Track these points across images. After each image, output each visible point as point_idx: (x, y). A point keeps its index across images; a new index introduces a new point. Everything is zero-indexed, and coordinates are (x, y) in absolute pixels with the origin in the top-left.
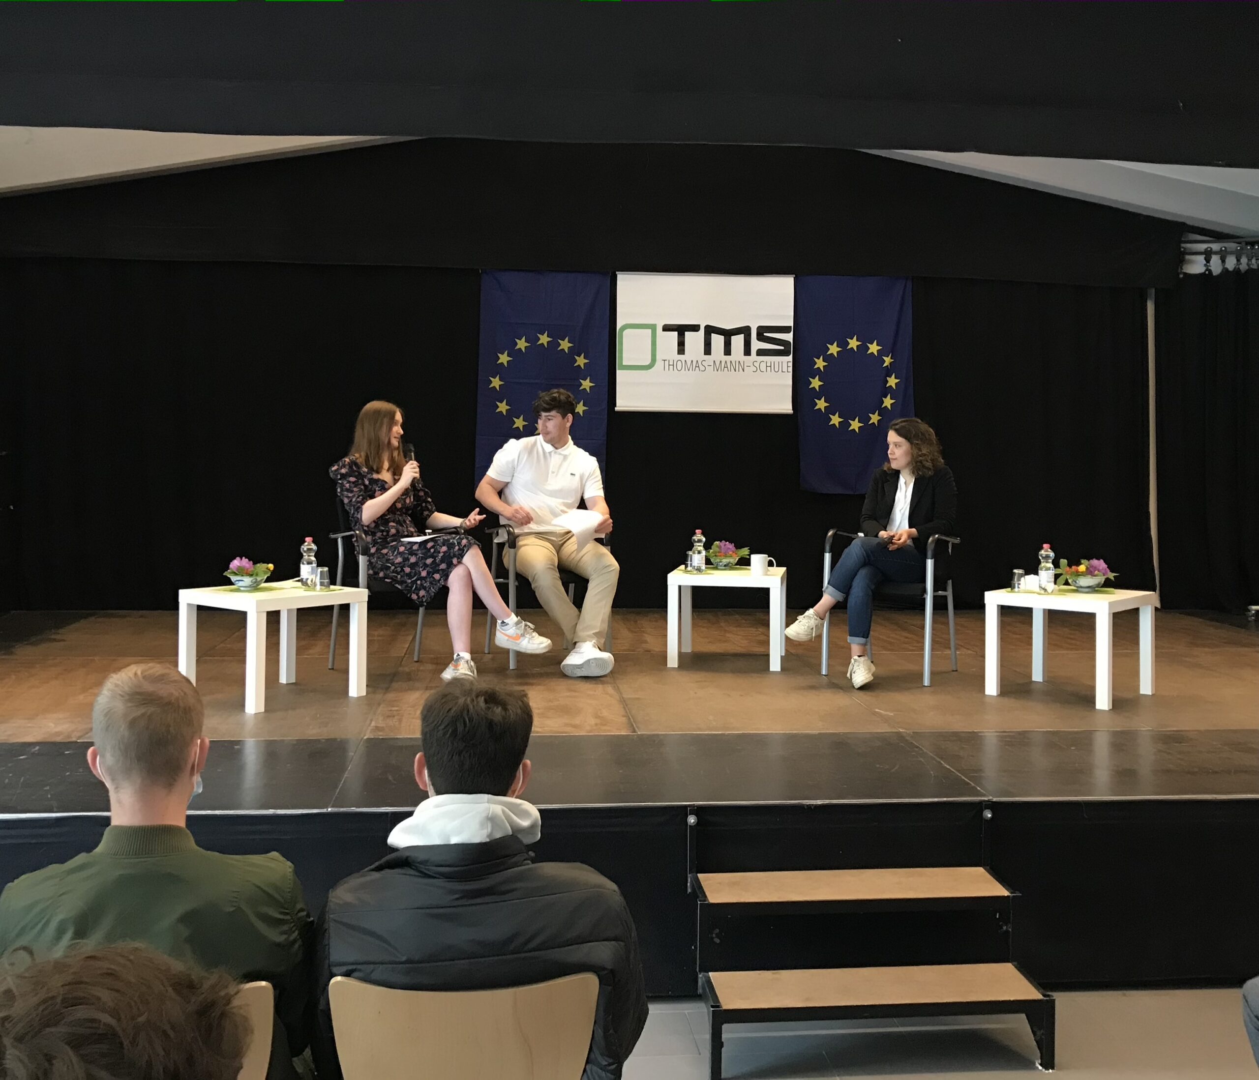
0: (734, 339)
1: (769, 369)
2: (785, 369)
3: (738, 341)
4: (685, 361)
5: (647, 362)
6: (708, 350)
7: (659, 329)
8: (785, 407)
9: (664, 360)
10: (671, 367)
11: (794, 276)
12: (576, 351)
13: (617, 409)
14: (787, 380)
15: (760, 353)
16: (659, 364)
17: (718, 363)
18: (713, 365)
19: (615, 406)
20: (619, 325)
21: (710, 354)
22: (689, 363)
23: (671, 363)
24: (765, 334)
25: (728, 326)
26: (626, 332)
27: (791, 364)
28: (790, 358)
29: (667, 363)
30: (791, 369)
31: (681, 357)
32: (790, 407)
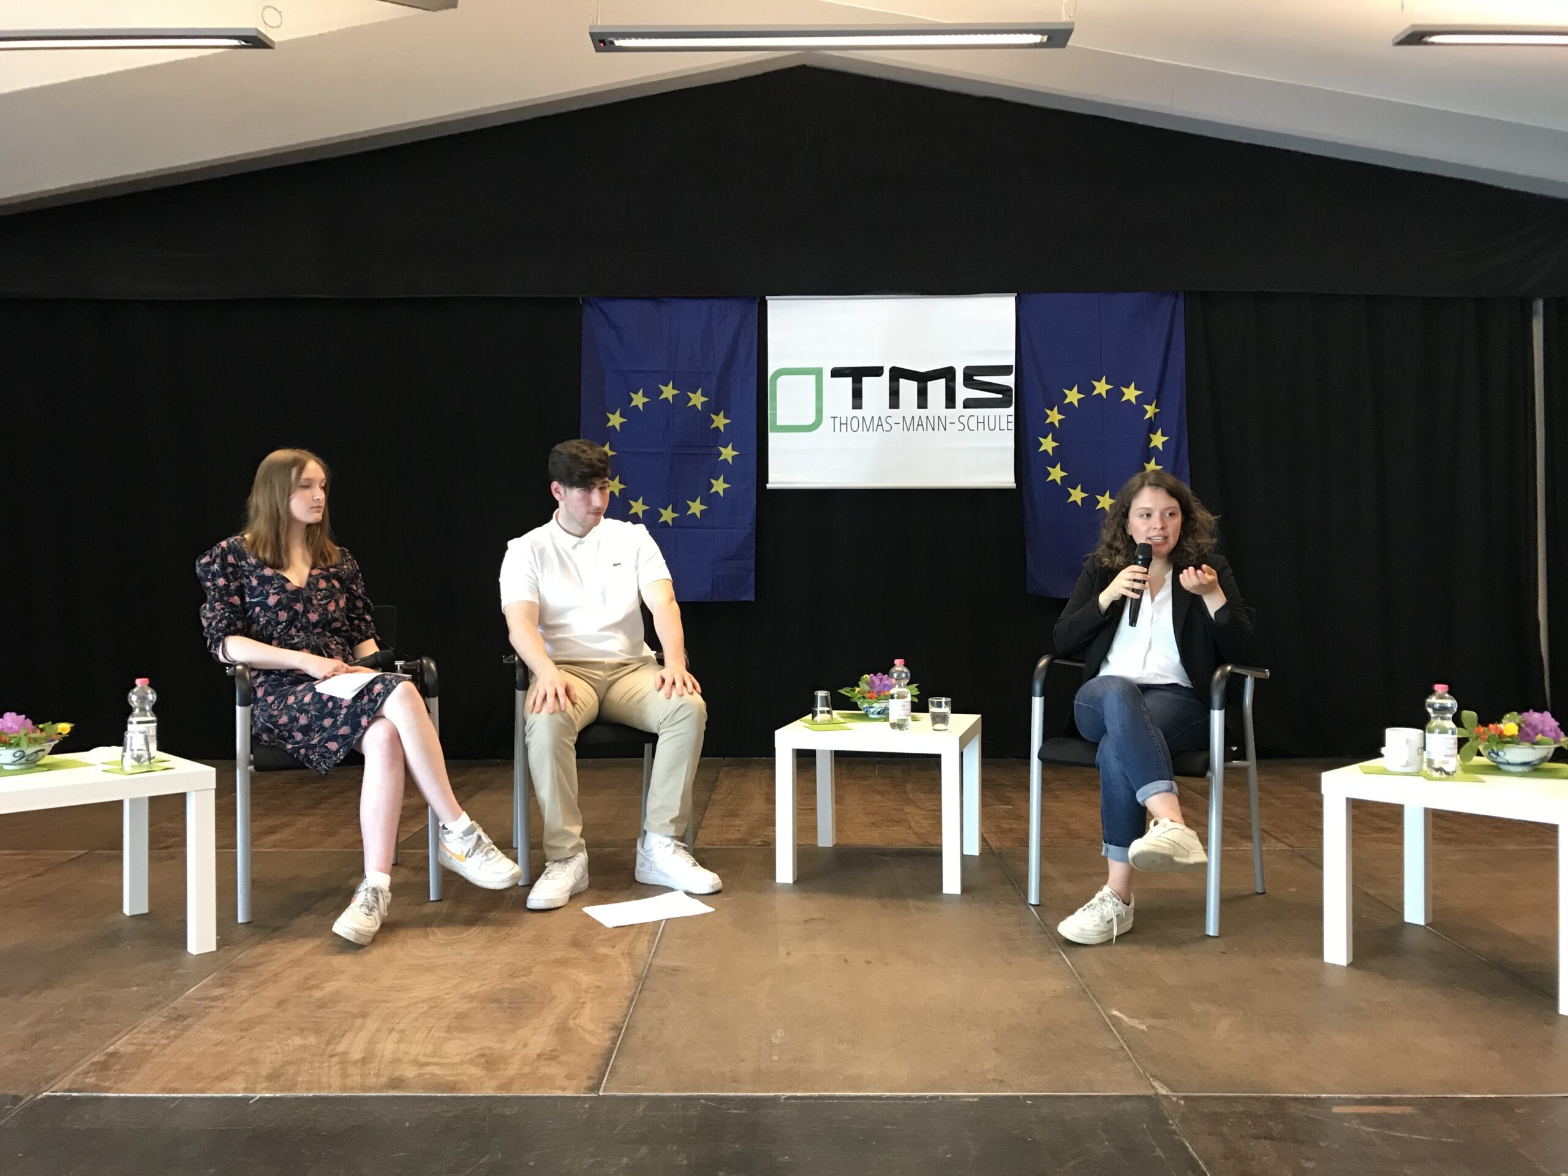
0: (930, 384)
1: (981, 425)
2: (1004, 425)
3: (937, 389)
4: (863, 417)
5: (811, 420)
6: (894, 403)
7: (827, 374)
8: (1004, 477)
9: (834, 418)
10: (844, 427)
11: (1016, 294)
12: (714, 407)
13: (769, 486)
14: (1007, 441)
15: (969, 404)
16: (827, 422)
17: (908, 421)
18: (902, 424)
19: (767, 482)
20: (771, 372)
21: (897, 407)
22: (868, 421)
23: (844, 421)
24: (975, 378)
25: (922, 368)
26: (782, 380)
27: (1012, 419)
28: (1011, 410)
29: (837, 421)
30: (1012, 426)
31: (857, 412)
32: (1012, 479)
